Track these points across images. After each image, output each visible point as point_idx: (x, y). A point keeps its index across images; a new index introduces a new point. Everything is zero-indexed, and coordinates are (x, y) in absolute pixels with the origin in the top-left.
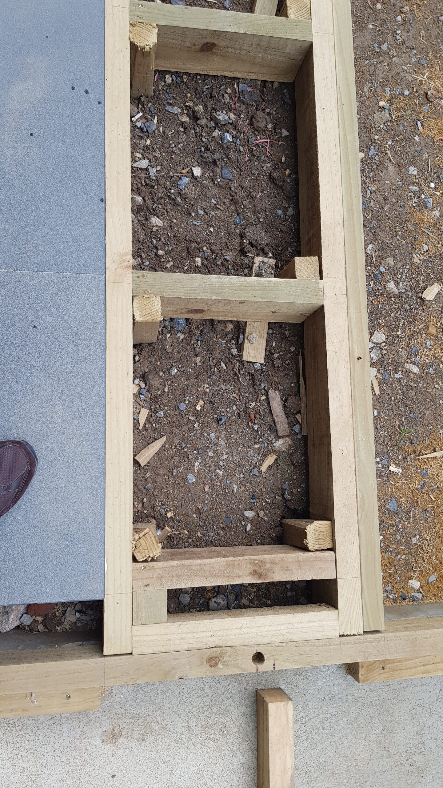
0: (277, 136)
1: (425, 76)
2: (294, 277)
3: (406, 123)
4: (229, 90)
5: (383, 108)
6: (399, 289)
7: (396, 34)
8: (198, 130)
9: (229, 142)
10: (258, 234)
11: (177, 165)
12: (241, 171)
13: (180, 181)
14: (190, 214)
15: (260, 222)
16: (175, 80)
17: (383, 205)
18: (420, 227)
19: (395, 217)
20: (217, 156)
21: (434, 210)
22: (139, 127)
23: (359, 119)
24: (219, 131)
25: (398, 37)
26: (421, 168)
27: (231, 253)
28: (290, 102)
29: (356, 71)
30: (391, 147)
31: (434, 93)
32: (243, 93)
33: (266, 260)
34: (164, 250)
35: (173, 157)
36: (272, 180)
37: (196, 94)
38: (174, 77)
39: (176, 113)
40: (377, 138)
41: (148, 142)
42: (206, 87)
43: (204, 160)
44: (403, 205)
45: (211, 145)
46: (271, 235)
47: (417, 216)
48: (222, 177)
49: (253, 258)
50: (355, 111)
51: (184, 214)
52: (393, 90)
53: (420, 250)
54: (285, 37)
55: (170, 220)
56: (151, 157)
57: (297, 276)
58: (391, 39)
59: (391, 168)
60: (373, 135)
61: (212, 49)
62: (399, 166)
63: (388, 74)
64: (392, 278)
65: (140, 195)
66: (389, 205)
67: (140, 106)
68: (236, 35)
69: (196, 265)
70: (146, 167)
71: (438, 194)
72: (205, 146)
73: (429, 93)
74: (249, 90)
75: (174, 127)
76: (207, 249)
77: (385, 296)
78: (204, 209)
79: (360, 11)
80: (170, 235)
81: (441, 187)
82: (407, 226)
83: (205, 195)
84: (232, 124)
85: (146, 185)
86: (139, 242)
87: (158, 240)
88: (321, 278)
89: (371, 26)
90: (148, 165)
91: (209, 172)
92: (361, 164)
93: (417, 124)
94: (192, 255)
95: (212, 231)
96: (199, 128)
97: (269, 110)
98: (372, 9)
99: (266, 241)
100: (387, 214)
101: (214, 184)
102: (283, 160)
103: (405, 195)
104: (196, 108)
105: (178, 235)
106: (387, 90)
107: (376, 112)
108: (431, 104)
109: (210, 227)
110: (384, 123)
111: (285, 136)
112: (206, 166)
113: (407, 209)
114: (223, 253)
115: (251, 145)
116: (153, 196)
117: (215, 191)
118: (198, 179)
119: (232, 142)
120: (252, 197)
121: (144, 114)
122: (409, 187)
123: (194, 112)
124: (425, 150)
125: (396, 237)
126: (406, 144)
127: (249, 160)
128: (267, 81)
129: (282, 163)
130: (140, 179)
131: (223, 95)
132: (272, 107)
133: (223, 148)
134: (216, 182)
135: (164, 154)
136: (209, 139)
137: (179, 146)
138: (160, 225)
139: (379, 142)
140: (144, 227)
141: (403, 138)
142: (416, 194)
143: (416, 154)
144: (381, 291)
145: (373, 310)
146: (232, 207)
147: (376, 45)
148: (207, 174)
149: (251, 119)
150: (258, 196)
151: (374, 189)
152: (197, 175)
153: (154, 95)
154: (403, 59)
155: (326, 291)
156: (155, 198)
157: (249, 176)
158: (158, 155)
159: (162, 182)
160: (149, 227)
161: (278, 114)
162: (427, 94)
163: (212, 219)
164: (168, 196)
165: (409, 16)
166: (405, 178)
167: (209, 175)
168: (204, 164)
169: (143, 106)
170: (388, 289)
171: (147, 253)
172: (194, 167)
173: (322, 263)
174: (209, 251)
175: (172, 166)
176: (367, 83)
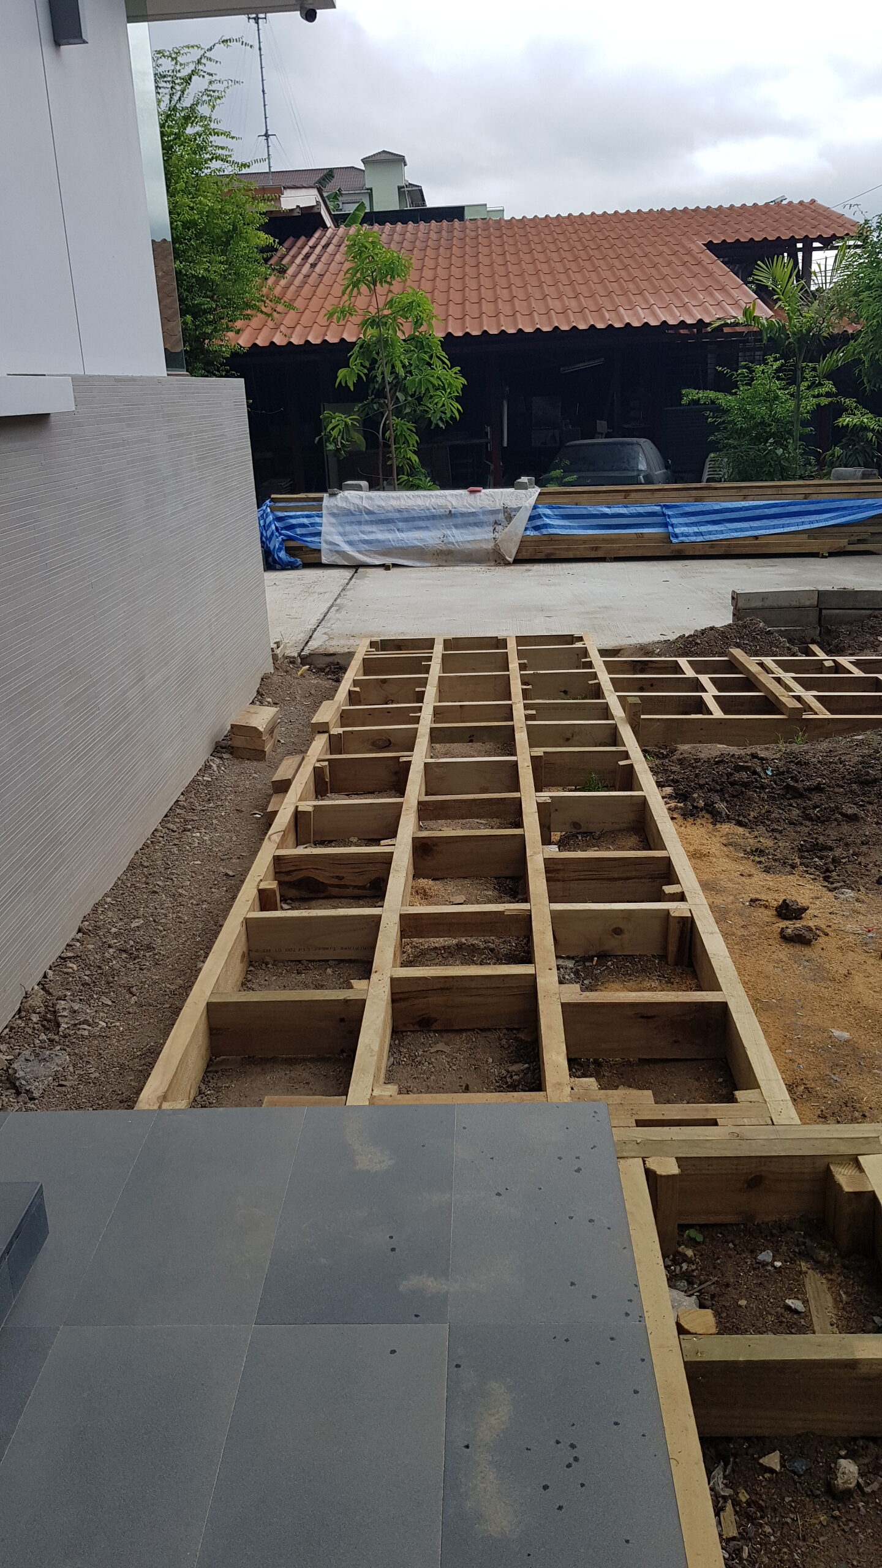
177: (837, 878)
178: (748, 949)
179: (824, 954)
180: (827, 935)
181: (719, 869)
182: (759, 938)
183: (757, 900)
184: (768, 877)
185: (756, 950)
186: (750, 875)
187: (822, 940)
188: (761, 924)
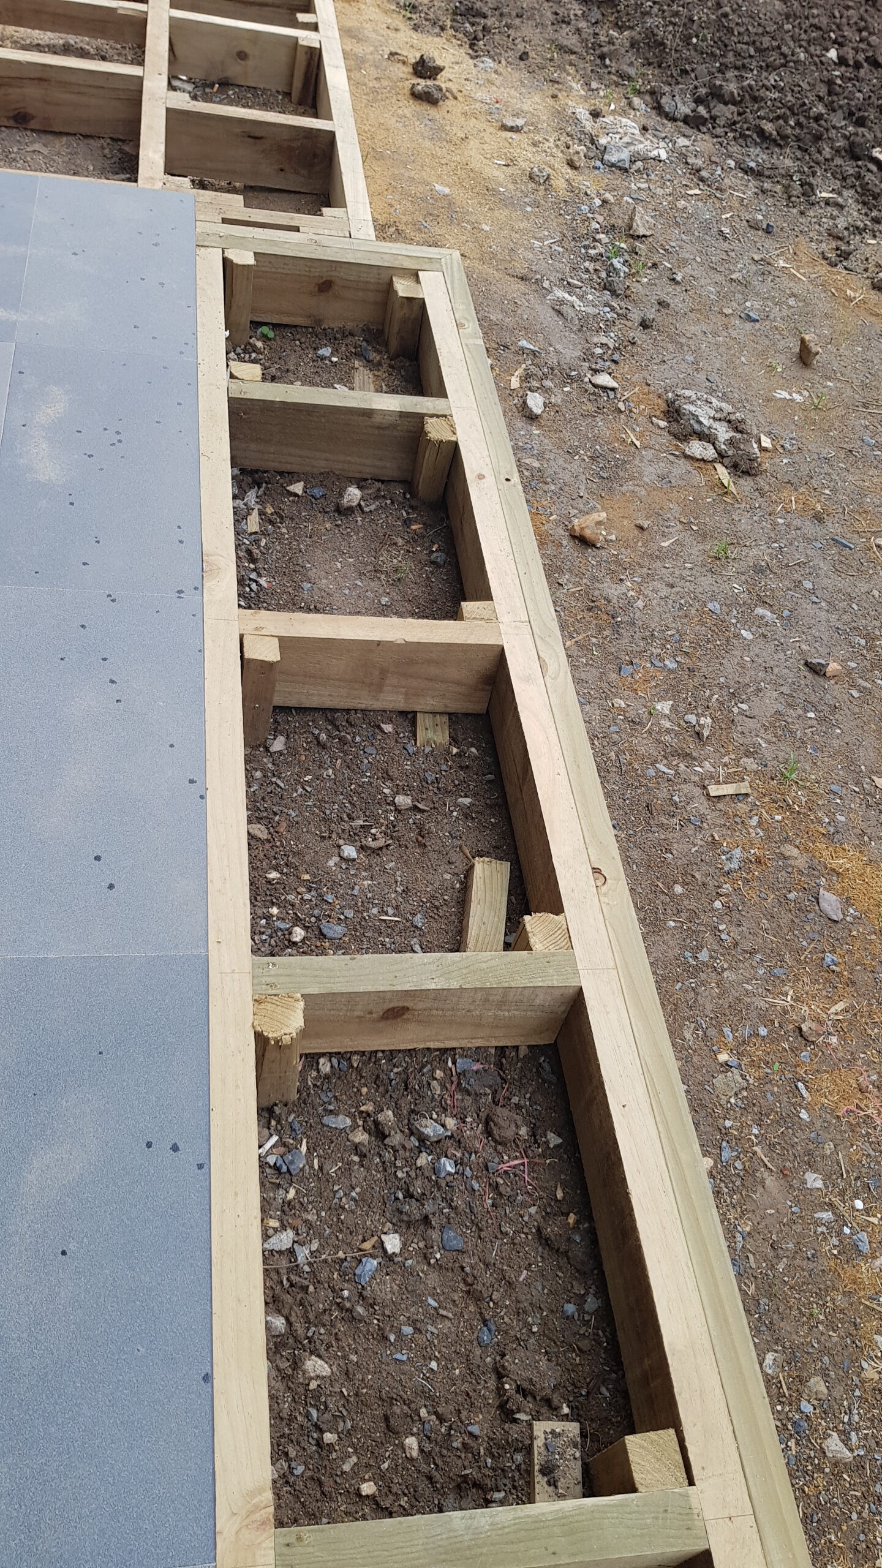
0: (540, 1150)
1: (789, 997)
2: (629, 1487)
3: (776, 1089)
4: (439, 1074)
5: (727, 1066)
6: (851, 1450)
7: (719, 931)
8: (388, 1156)
9: (449, 1174)
10: (533, 1364)
11: (351, 1233)
12: (480, 1230)
13: (360, 1267)
14: (387, 1339)
15: (534, 1333)
16: (336, 1066)
17: (774, 1261)
18: (860, 1298)
19: (804, 1283)
20: (429, 1207)
21: (877, 1257)
22: (272, 1164)
23: (687, 1092)
24: (429, 1155)
25: (723, 936)
26: (828, 1173)
27: (481, 1417)
28: (554, 1079)
29: (663, 1004)
30: (760, 1139)
31: (814, 1026)
32: (464, 1075)
33: (558, 1426)
34: (337, 1429)
35: (342, 1217)
36: (543, 1241)
37: (378, 1086)
38: (335, 1061)
39: (342, 1127)
40: (730, 1125)
41: (292, 1193)
42: (395, 1070)
43: (405, 1218)
44: (813, 1255)
45: (417, 1186)
46: (560, 1361)
47: (848, 1275)
48: (443, 1248)
49: (530, 1426)
50: (677, 1077)
51: (373, 1338)
52: (737, 1030)
53: (873, 1350)
54: (531, 985)
55: (344, 1357)
56: (298, 1222)
57: (638, 1485)
58: (711, 941)
59: (770, 1181)
60: (721, 1121)
61: (404, 1014)
62: (785, 1176)
63: (721, 1002)
64: (831, 1426)
65: (279, 1312)
66: (784, 1259)
67: (273, 1123)
68: (445, 993)
69: (408, 1456)
70: (290, 1245)
71: (875, 1220)
72: (404, 1186)
73: (804, 1028)
74: (475, 1068)
75: (339, 1155)
76: (428, 1412)
77: (827, 1470)
78: (413, 1323)
79: (648, 902)
80: (346, 1394)
81: (876, 1207)
82: (833, 1300)
83: (415, 1291)
84: (451, 1137)
85: (292, 1285)
86: (282, 1419)
87: (322, 1407)
88: (691, 1483)
89: (672, 924)
90: (294, 1242)
91: (416, 1240)
92: (712, 1180)
93: (796, 1087)
94: (398, 1433)
95: (435, 1368)
96: (389, 1152)
97: (517, 1098)
98: (667, 895)
99: (552, 1380)
100: (786, 1279)
101: (429, 1263)
102: (560, 1195)
103: (812, 1234)
104: (381, 1117)
105: (365, 1391)
106: (727, 1030)
107: (716, 1075)
108: (812, 1047)
109: (431, 1359)
110: (736, 1094)
111: (556, 1147)
112: (408, 1227)
113: (825, 1263)
114: (463, 1418)
115: (493, 1173)
116: (306, 1312)
117: (433, 1279)
118: (396, 1260)
119: (457, 1173)
120: (509, 1282)
121: (281, 1138)
122: (816, 1215)
123: (376, 1123)
124: (825, 1135)
125: (817, 1327)
126: (787, 1128)
127: (493, 1206)
128: (507, 1047)
129: (556, 1200)
130: (278, 1272)
131: (429, 1084)
132: (523, 1091)
133: (439, 1188)
134: (432, 1261)
135: (323, 1214)
136: (410, 1173)
137: (353, 1194)
138: (324, 1374)
139: (736, 1133)
140: (290, 1383)
141: (778, 1118)
142: (833, 1228)
143: (811, 1146)
144: (816, 1461)
145: (810, 1510)
146: (472, 1308)
147: (688, 954)
148: (413, 1245)
149: (487, 1124)
150: (521, 1279)
151: (748, 1229)
152: (393, 1251)
153: (299, 1099)
154: (740, 972)
155: (708, 1514)
156: (311, 1317)
157: (496, 1237)
158: (312, 1217)
159: (323, 1275)
160: (301, 1380)
161: (536, 1104)
162: (800, 1029)
163: (431, 1343)
164: (338, 1304)
165: (735, 899)
166: (801, 1197)
167: (416, 1246)
168: (404, 1225)
169: (279, 1122)
170: (830, 1455)
171: (299, 1443)
172: (385, 1233)
173: (687, 1444)
174: (434, 1417)
175: (340, 1237)
176: (687, 1023)
177: (483, 47)
178: (375, 100)
179: (448, 116)
180: (455, 98)
181: (366, 17)
182: (389, 92)
183: (396, 54)
184: (415, 35)
185: (383, 103)
186: (396, 30)
187: (450, 103)
188: (395, 78)
